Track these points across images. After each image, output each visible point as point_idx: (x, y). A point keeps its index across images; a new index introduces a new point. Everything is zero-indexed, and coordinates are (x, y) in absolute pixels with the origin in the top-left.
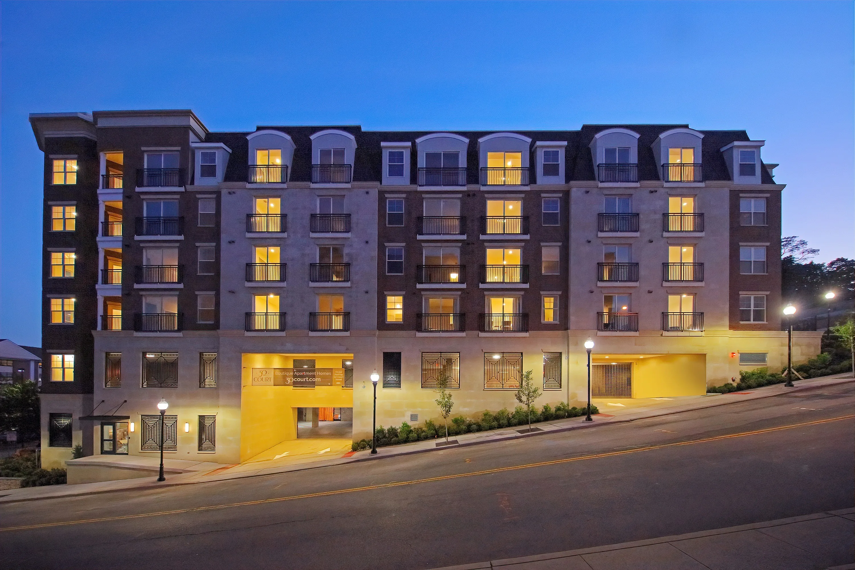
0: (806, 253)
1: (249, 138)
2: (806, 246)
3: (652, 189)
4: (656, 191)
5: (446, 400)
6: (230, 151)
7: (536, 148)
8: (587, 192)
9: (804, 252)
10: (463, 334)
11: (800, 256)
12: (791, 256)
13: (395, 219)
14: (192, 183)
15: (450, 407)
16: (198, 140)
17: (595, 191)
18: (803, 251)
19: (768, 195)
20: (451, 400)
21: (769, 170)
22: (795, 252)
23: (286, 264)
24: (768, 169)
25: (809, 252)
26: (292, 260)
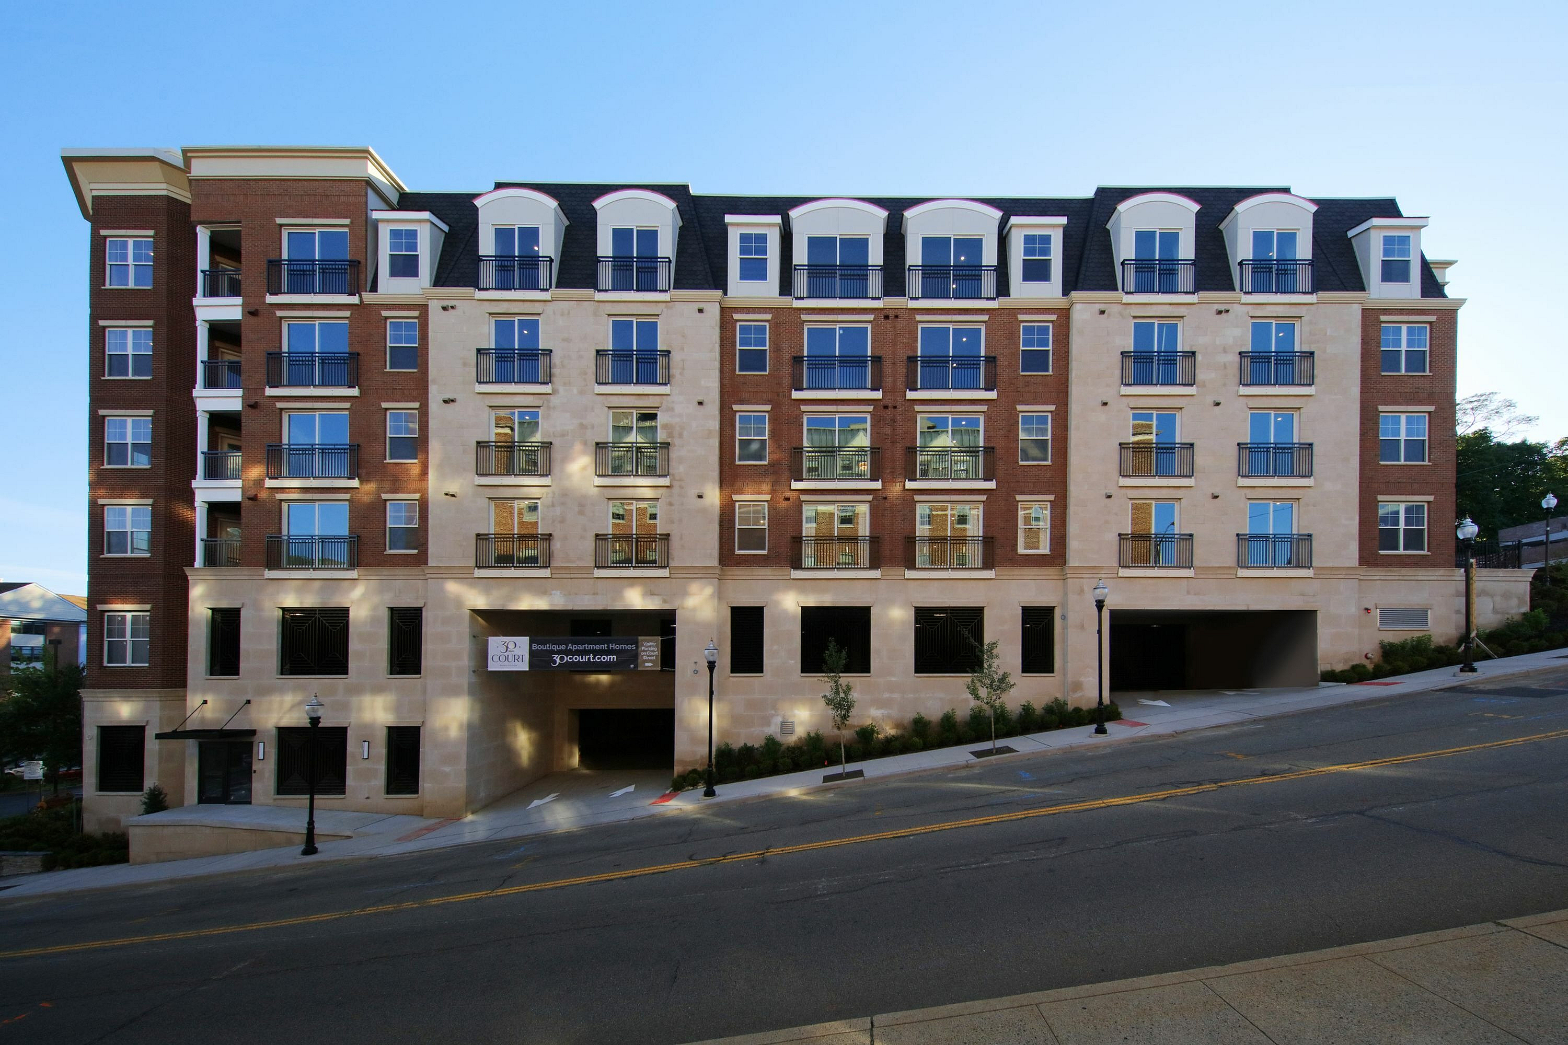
0: (1515, 423)
1: (478, 203)
2: (1514, 410)
3: (1222, 307)
4: (1227, 311)
5: (842, 695)
6: (446, 228)
7: (1011, 228)
8: (1102, 312)
9: (1510, 422)
10: (876, 574)
11: (1504, 429)
12: (1486, 428)
13: (753, 360)
14: (374, 288)
15: (849, 708)
16: (385, 207)
17: (1116, 308)
18: (1508, 420)
19: (1433, 318)
20: (851, 697)
21: (1436, 272)
22: (1494, 420)
23: (551, 443)
24: (1434, 270)
25: (1520, 422)
26: (563, 435)
